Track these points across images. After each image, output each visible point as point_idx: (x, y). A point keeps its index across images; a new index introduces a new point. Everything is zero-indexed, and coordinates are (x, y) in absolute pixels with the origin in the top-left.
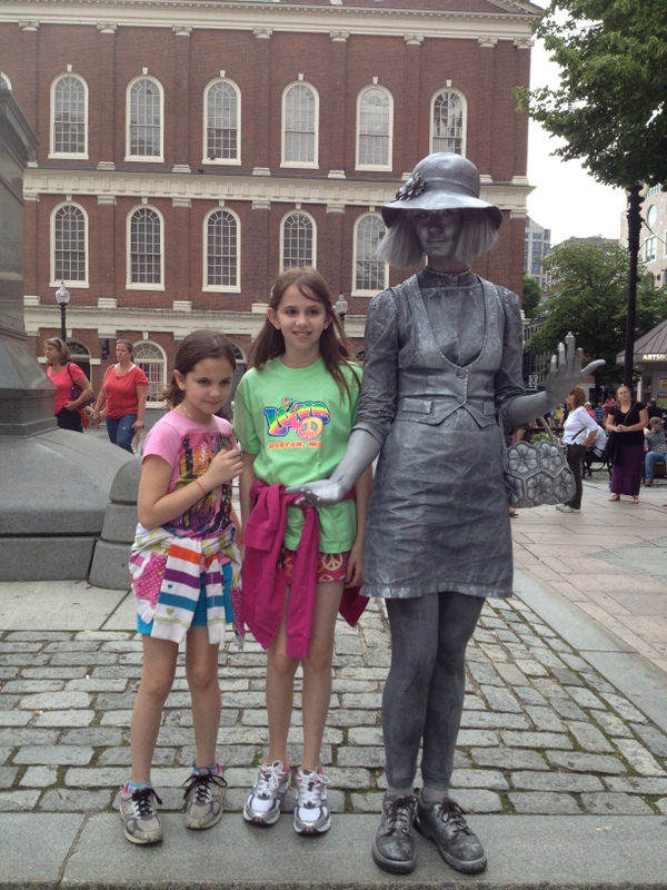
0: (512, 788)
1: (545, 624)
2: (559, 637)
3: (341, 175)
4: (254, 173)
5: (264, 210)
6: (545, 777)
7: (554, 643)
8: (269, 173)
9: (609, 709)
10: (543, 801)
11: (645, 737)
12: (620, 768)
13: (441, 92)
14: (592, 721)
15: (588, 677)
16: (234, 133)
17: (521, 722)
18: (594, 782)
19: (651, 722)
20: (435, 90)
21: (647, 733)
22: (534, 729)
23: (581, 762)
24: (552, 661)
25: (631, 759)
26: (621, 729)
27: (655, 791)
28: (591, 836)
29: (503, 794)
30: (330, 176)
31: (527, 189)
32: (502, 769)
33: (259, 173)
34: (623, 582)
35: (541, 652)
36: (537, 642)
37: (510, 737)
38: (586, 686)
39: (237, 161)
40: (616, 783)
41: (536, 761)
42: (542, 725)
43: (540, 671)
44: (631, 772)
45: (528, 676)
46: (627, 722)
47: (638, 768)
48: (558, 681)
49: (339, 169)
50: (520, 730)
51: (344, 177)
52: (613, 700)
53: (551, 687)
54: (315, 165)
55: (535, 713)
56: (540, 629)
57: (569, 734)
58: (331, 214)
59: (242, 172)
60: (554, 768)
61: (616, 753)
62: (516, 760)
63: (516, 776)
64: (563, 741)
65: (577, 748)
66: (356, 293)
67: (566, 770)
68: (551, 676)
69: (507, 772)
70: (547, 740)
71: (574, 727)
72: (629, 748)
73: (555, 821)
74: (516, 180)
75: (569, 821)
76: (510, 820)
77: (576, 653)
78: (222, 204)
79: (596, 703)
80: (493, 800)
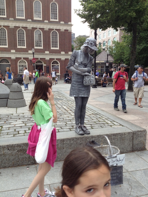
0: (92, 126)
1: (89, 108)
2: (92, 109)
3: (30, 20)
4: (10, 19)
5: (12, 28)
6: (96, 125)
7: (92, 110)
8: (13, 19)
9: (102, 117)
10: (97, 127)
11: (108, 120)
12: (106, 123)
13: (52, 2)
14: (101, 118)
15: (98, 114)
16: (4, 9)
17: (91, 119)
18: (103, 125)
19: (109, 118)
20: (51, 2)
21: (108, 119)
22: (93, 120)
23: (100, 123)
24: (92, 112)
25: (107, 122)
26: (105, 119)
27: (111, 125)
28: (104, 130)
29: (91, 127)
30: (28, 20)
31: (71, 25)
32: (90, 124)
33: (11, 19)
34: (98, 103)
35: (90, 111)
36: (89, 110)
37: (90, 121)
38: (98, 115)
39: (5, 16)
40: (106, 125)
41: (94, 123)
42: (94, 119)
43: (91, 114)
44: (107, 123)
45: (90, 114)
46: (105, 118)
47: (108, 123)
48: (94, 115)
49: (30, 19)
50: (91, 120)
51: (31, 21)
52: (103, 116)
53: (93, 115)
54: (24, 18)
55: (92, 118)
56: (89, 109)
57: (98, 120)
58: (29, 29)
59: (7, 19)
60: (97, 124)
61: (105, 122)
62: (92, 123)
63: (92, 125)
64: (97, 121)
65: (99, 121)
66: (35, 48)
67: (98, 124)
68: (93, 114)
69: (91, 125)
70: (95, 121)
71: (98, 119)
72: (106, 121)
73: (99, 129)
74: (69, 23)
75: (101, 129)
76: (93, 129)
77: (95, 111)
78: (2, 26)
79: (100, 117)
80: (90, 128)
